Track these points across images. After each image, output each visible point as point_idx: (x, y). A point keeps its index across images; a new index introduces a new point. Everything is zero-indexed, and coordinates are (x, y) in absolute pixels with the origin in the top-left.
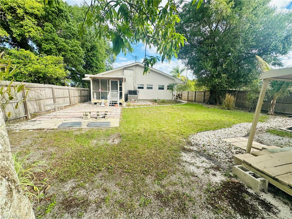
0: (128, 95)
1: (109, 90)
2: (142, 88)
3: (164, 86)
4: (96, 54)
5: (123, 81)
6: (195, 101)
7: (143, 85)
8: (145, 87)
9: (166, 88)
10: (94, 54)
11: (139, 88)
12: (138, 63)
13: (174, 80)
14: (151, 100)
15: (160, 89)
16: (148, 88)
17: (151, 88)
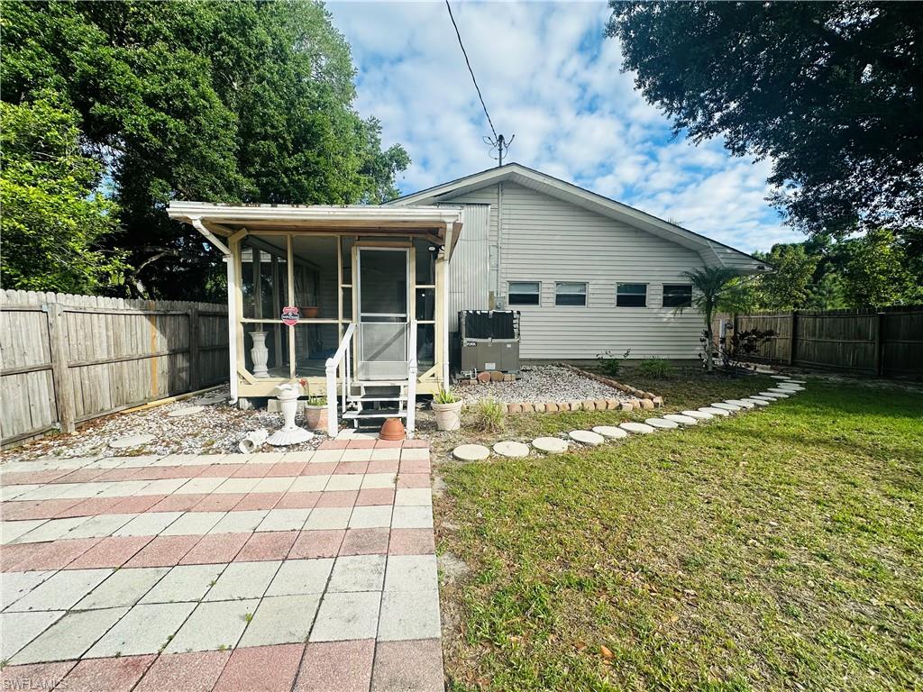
0: (466, 340)
1: (348, 314)
2: (533, 300)
3: (643, 287)
4: (317, 163)
5: (438, 248)
6: (793, 364)
7: (537, 284)
8: (547, 294)
9: (655, 296)
10: (307, 163)
11: (514, 299)
12: (515, 169)
13: (699, 256)
14: (576, 363)
15: (623, 301)
16: (562, 300)
17: (580, 300)
